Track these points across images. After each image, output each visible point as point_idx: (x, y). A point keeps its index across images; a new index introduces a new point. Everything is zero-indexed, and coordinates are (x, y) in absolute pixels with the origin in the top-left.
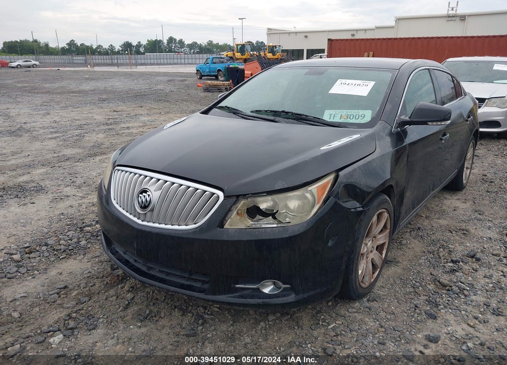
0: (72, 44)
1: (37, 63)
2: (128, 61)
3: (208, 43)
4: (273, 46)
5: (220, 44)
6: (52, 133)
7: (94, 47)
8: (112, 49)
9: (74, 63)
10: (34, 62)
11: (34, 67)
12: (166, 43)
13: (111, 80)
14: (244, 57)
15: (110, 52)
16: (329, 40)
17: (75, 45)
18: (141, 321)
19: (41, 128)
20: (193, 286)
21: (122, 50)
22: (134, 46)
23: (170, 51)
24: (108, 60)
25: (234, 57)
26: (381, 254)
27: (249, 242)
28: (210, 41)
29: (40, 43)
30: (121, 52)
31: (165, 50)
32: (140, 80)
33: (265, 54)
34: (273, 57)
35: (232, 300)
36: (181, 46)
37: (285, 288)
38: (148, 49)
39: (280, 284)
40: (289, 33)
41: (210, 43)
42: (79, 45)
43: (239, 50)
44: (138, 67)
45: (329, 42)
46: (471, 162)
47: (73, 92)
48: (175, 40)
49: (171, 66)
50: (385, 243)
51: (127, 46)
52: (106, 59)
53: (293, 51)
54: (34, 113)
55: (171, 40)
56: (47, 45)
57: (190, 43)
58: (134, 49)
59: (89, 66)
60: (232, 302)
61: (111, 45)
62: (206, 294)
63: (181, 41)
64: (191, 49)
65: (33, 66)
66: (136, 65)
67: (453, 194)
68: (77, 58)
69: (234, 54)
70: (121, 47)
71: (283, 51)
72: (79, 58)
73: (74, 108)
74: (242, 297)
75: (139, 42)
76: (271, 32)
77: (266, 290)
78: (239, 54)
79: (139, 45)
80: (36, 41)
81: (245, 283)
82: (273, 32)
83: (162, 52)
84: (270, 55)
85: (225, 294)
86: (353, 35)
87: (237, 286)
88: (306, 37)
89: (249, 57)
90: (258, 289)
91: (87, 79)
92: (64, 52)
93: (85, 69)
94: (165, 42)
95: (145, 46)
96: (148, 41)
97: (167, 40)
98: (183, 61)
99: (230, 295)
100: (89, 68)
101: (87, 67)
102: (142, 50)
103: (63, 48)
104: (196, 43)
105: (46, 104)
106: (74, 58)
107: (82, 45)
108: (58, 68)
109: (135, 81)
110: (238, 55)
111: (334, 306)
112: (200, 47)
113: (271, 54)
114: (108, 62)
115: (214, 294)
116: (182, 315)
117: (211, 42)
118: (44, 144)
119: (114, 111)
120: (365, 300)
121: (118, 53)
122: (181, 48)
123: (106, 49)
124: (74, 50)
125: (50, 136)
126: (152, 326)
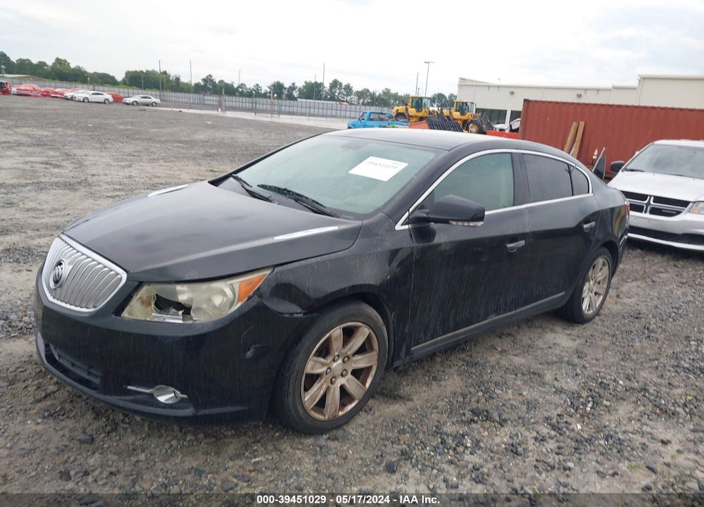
0: (208, 80)
1: (158, 101)
2: (268, 107)
3: (384, 92)
4: (463, 103)
5: (399, 94)
6: (115, 190)
7: (235, 86)
8: (258, 89)
9: (205, 104)
10: (154, 100)
11: (153, 106)
12: (328, 88)
13: (237, 130)
14: (420, 114)
15: (255, 94)
16: (525, 100)
17: (212, 82)
18: (44, 417)
19: (108, 183)
20: (91, 381)
21: (270, 93)
22: (285, 89)
23: (332, 99)
24: (247, 104)
25: (406, 114)
26: (364, 383)
27: (140, 337)
28: (386, 89)
29: (169, 76)
30: (268, 95)
31: (326, 97)
32: (273, 135)
33: (450, 113)
34: (461, 117)
35: (122, 404)
36: (347, 92)
37: (182, 399)
38: (304, 93)
39: (178, 392)
40: (489, 87)
41: (387, 92)
42: (217, 82)
43: (414, 105)
44: (281, 116)
45: (526, 103)
46: (605, 286)
47: (179, 142)
48: (341, 84)
49: (325, 119)
50: (370, 368)
51: (278, 88)
52: (246, 102)
53: (492, 111)
54: (113, 164)
55: (335, 84)
56: (178, 79)
57: (360, 90)
58: (286, 92)
59: (220, 110)
60: (121, 405)
61: (257, 85)
62: (98, 393)
63: (349, 86)
64: (360, 98)
65: (152, 104)
66: (280, 113)
67: (569, 326)
68: (209, 98)
69: (407, 109)
70: (269, 88)
71: (477, 110)
72: (211, 98)
73: (165, 162)
74: (136, 402)
75: (294, 84)
76: (464, 83)
77: (162, 399)
78: (414, 109)
79: (293, 88)
80: (165, 73)
81: (138, 385)
82: (468, 83)
83: (320, 100)
84: (457, 115)
85: (117, 395)
86: (580, 96)
87: (129, 387)
88: (512, 93)
89: (426, 115)
90: (151, 395)
91: (208, 126)
92: (197, 89)
93: (215, 112)
94: (327, 85)
95: (300, 90)
96: (306, 82)
97: (330, 84)
98: (343, 113)
99: (123, 398)
100: (219, 113)
101: (218, 110)
102: (296, 94)
103: (197, 85)
104: (368, 91)
105: (136, 153)
106: (206, 98)
107: (221, 82)
108: (178, 110)
109: (266, 134)
110: (412, 111)
111: (280, 438)
112: (373, 96)
113: (459, 113)
114: (247, 107)
115: (105, 393)
116: (94, 419)
117: (388, 90)
118: (97, 203)
119: (212, 171)
120: (325, 437)
121: (265, 96)
122: (347, 95)
123: (250, 89)
124: (210, 88)
125: (109, 194)
126: (52, 425)
